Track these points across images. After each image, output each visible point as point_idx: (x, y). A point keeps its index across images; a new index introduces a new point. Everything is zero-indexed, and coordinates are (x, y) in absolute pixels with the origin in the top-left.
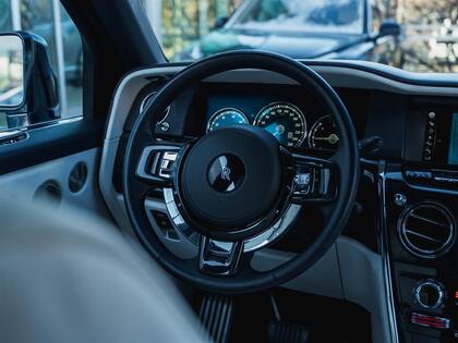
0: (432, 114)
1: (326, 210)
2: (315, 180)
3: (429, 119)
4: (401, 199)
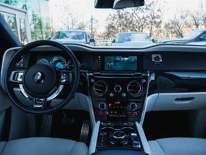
3: (99, 58)
4: (93, 81)
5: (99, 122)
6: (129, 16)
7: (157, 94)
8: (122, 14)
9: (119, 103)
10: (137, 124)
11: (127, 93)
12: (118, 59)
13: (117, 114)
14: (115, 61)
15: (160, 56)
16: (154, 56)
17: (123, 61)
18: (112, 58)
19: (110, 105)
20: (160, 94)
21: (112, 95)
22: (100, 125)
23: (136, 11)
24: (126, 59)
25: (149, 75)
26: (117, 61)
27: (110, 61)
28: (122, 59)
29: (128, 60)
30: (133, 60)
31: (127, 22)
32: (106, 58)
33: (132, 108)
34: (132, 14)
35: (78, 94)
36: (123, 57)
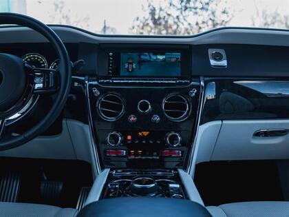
0: (111, 54)
1: (53, 97)
2: (46, 80)
3: (110, 56)
5: (107, 171)
6: (171, 22)
7: (220, 122)
8: (159, 18)
9: (146, 133)
10: (181, 172)
11: (161, 116)
12: (145, 57)
13: (143, 154)
14: (141, 62)
15: (222, 52)
16: (211, 51)
17: (156, 61)
18: (135, 55)
19: (129, 137)
20: (225, 122)
21: (132, 118)
22: (110, 175)
23: (183, 13)
24: (161, 57)
25: (202, 83)
26: (144, 61)
27: (131, 61)
28: (154, 57)
29: (164, 60)
30: (174, 60)
31: (167, 31)
32: (124, 57)
33: (172, 143)
34: (178, 17)
35: (69, 122)
36: (155, 54)
